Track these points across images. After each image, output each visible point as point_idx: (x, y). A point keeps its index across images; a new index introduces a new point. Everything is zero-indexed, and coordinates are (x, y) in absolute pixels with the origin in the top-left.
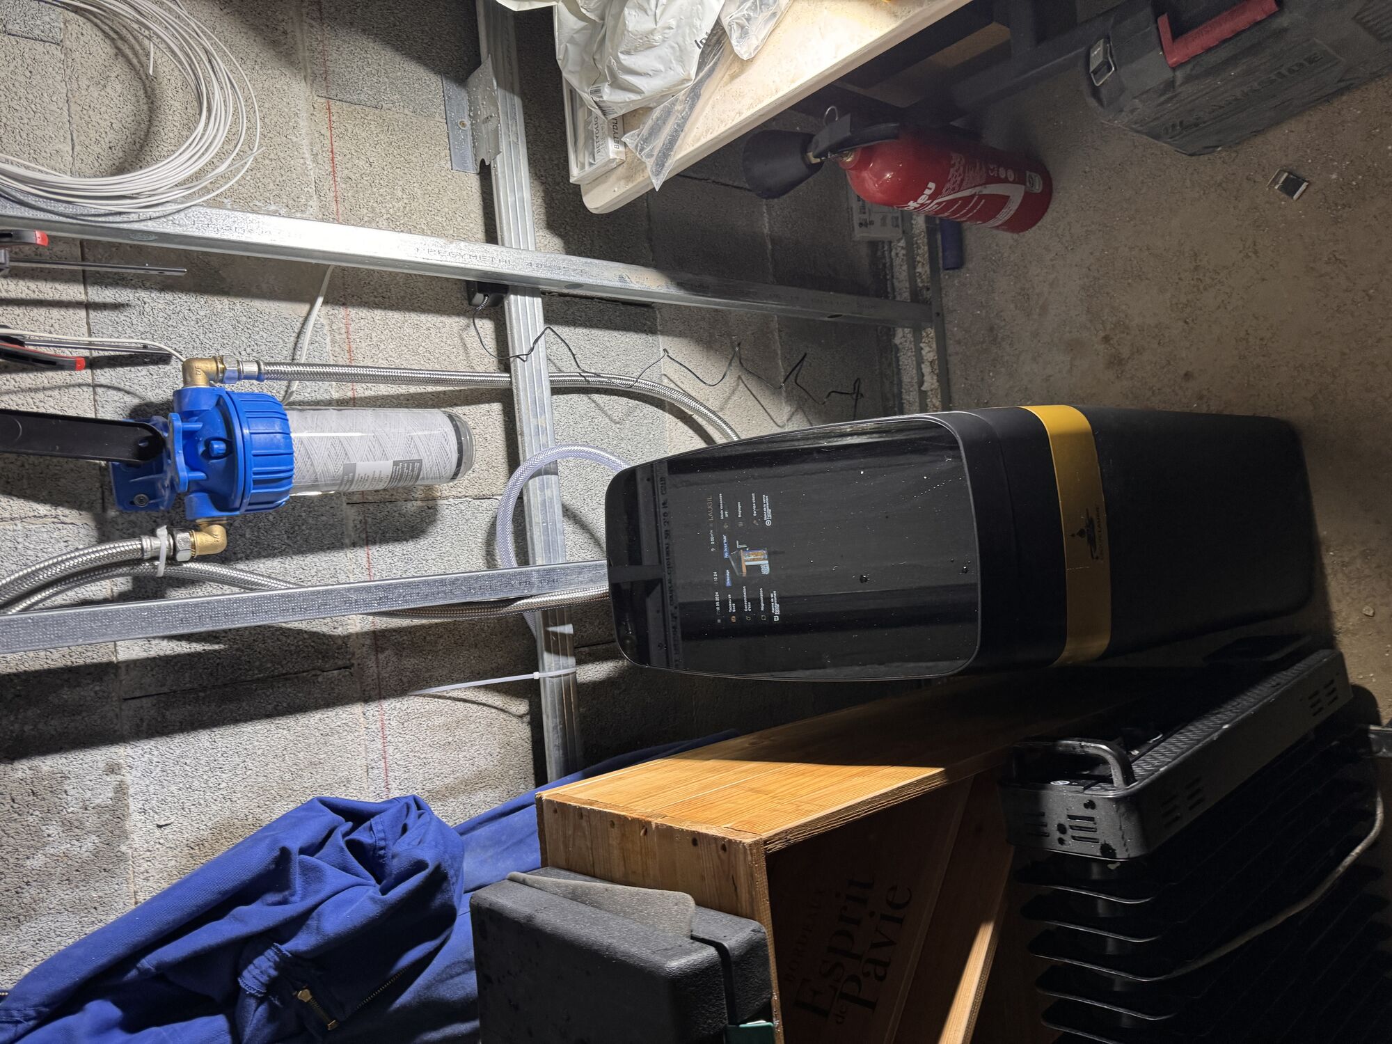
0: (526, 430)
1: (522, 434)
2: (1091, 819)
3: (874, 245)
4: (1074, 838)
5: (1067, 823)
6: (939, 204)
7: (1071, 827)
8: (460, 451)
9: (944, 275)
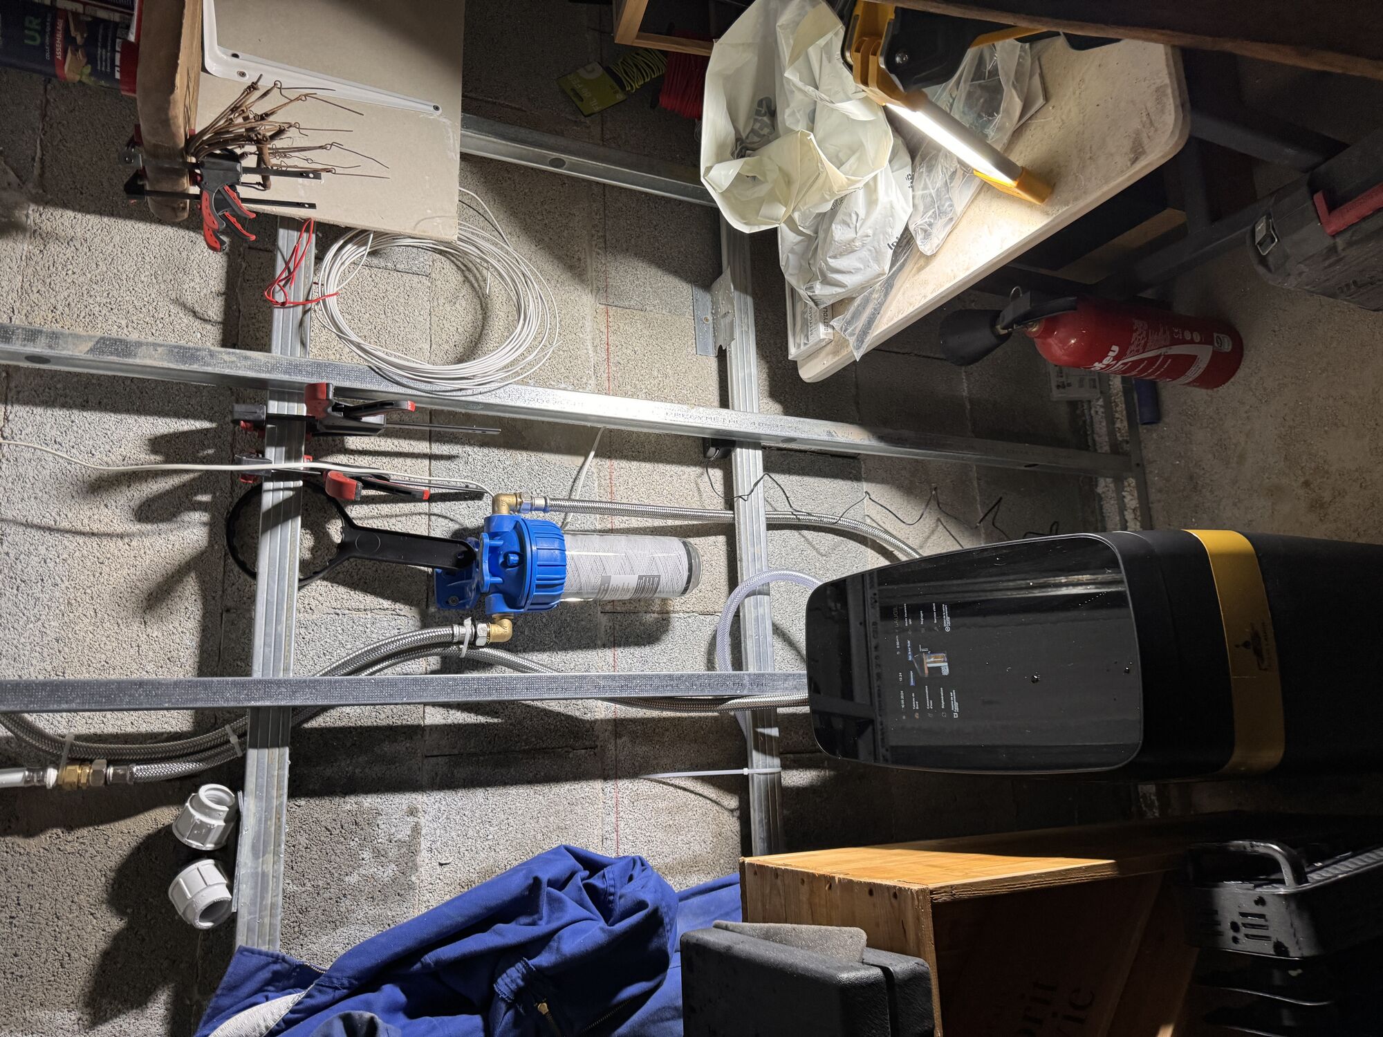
0: (744, 558)
1: (741, 560)
2: (1262, 916)
3: (1073, 404)
4: (1247, 936)
5: (1240, 920)
6: (1125, 364)
7: (1244, 925)
8: (690, 570)
9: (1142, 430)
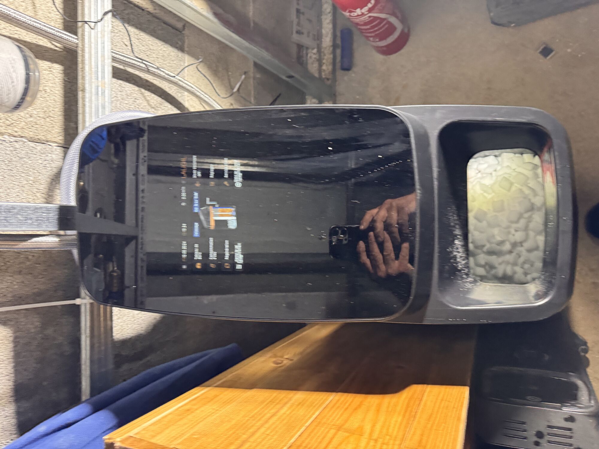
0: (87, 86)
1: (83, 90)
2: (570, 429)
3: (300, 47)
4: (549, 442)
5: (545, 431)
6: (370, 17)
7: (549, 434)
9: (340, 73)
